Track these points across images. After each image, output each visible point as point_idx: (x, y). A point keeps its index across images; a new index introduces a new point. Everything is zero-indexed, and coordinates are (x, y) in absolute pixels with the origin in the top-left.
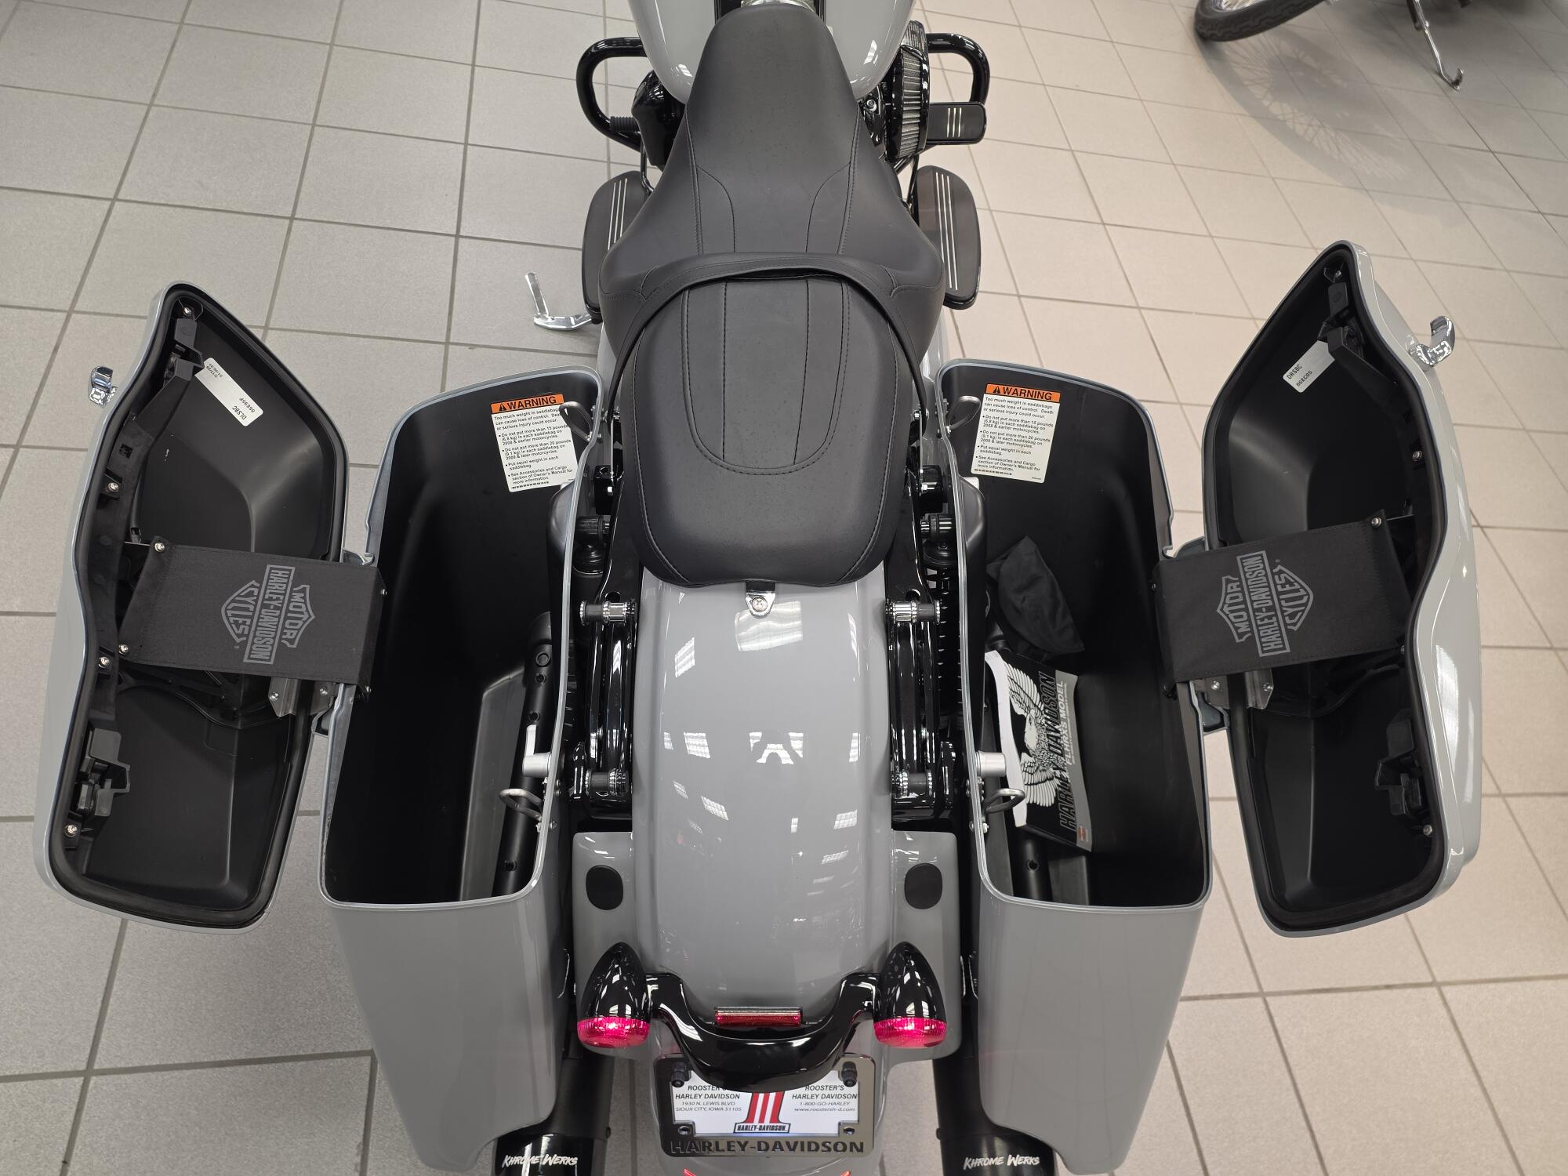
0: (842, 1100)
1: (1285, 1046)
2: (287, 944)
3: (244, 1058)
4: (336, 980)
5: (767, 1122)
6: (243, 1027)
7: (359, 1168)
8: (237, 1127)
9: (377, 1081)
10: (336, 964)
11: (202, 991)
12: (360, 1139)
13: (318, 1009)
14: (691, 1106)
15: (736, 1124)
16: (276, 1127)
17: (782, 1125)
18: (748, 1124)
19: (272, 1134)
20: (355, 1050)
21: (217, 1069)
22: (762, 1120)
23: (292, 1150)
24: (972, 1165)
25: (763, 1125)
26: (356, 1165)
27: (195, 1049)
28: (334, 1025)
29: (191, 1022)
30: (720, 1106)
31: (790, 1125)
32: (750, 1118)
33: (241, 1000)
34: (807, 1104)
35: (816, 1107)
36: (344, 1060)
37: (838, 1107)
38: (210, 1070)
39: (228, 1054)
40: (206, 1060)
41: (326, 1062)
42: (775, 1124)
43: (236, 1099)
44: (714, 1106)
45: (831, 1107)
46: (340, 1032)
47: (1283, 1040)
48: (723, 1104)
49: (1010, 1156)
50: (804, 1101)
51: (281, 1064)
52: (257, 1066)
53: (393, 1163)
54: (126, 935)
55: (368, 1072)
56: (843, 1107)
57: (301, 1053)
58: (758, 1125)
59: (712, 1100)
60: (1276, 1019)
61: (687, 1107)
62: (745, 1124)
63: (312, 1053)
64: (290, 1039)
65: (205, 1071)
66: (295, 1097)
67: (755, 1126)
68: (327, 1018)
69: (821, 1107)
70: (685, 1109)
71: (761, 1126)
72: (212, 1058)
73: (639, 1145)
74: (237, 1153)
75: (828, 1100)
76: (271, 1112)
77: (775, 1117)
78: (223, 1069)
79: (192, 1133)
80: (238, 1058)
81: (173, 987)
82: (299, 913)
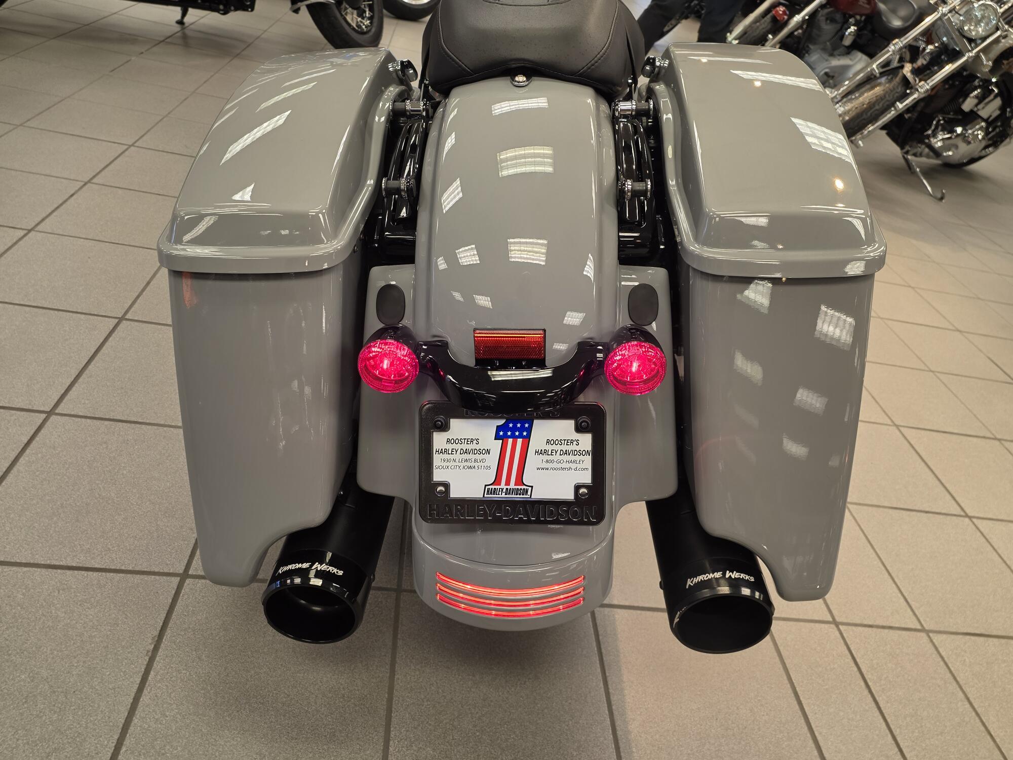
0: (577, 458)
1: (952, 669)
2: (131, 498)
3: (75, 565)
4: (165, 525)
5: (512, 485)
6: (80, 545)
7: (150, 654)
8: (53, 611)
9: (181, 595)
10: (167, 515)
11: (55, 519)
12: (156, 633)
13: (145, 541)
14: (448, 464)
15: (486, 486)
16: (87, 616)
17: (525, 487)
18: (496, 487)
19: (82, 620)
20: (168, 572)
21: (50, 570)
22: (508, 483)
23: (96, 633)
24: (694, 582)
25: (509, 487)
26: (148, 651)
27: (37, 554)
28: (155, 554)
29: (38, 536)
30: (473, 464)
31: (532, 487)
32: (497, 481)
33: (84, 528)
34: (547, 461)
35: (555, 465)
36: (157, 577)
37: (573, 466)
38: (44, 570)
39: (62, 561)
40: (43, 563)
41: (142, 577)
42: (519, 487)
43: (59, 592)
44: (469, 464)
45: (568, 465)
46: (159, 559)
47: (950, 665)
48: (476, 461)
49: (728, 572)
50: (545, 457)
51: (104, 574)
52: (84, 572)
53: (181, 654)
54: (8, 477)
55: (175, 588)
56: (579, 466)
57: (123, 568)
58: (505, 487)
59: (465, 456)
60: (941, 650)
61: (445, 464)
62: (493, 487)
63: (132, 569)
64: (116, 558)
65: (39, 570)
66: (109, 597)
67: (502, 490)
68: (151, 548)
69: (559, 466)
70: (443, 467)
71: (507, 489)
72: (48, 562)
73: (397, 668)
74: (48, 630)
75: (566, 458)
76: (85, 604)
77: (520, 480)
78: (55, 571)
79: (14, 611)
80: (69, 565)
81: (32, 513)
82: (147, 481)
